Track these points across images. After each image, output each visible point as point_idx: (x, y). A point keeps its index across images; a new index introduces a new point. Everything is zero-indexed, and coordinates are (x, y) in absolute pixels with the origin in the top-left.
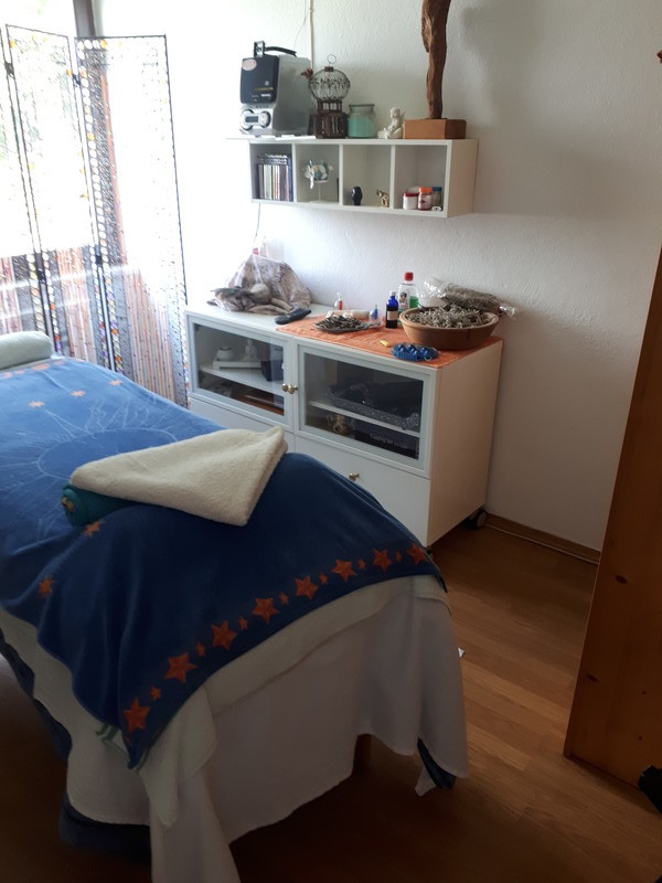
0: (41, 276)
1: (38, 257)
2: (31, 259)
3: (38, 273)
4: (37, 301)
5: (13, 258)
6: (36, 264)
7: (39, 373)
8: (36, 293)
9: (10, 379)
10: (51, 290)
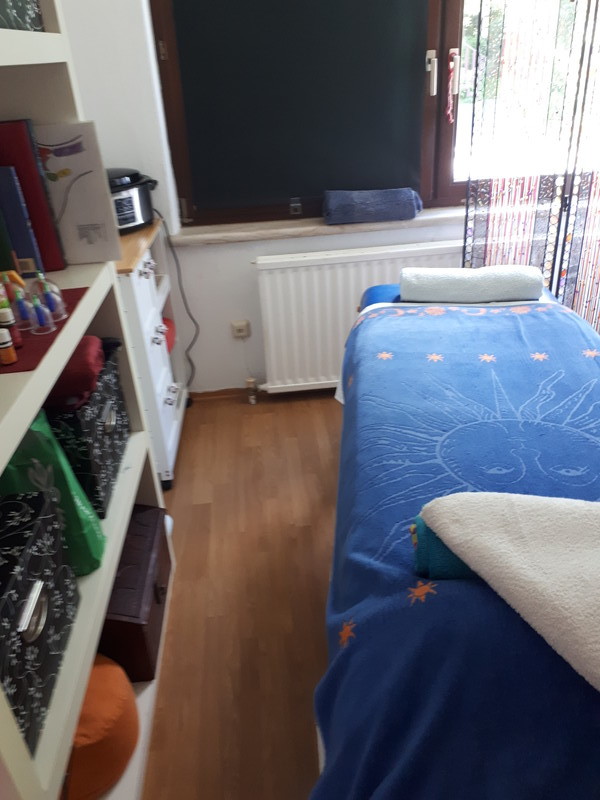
0: (566, 205)
1: (569, 179)
2: (560, 182)
3: (563, 200)
4: (553, 229)
5: (542, 177)
6: (564, 188)
7: (513, 318)
8: (554, 220)
9: (481, 318)
10: (572, 219)
